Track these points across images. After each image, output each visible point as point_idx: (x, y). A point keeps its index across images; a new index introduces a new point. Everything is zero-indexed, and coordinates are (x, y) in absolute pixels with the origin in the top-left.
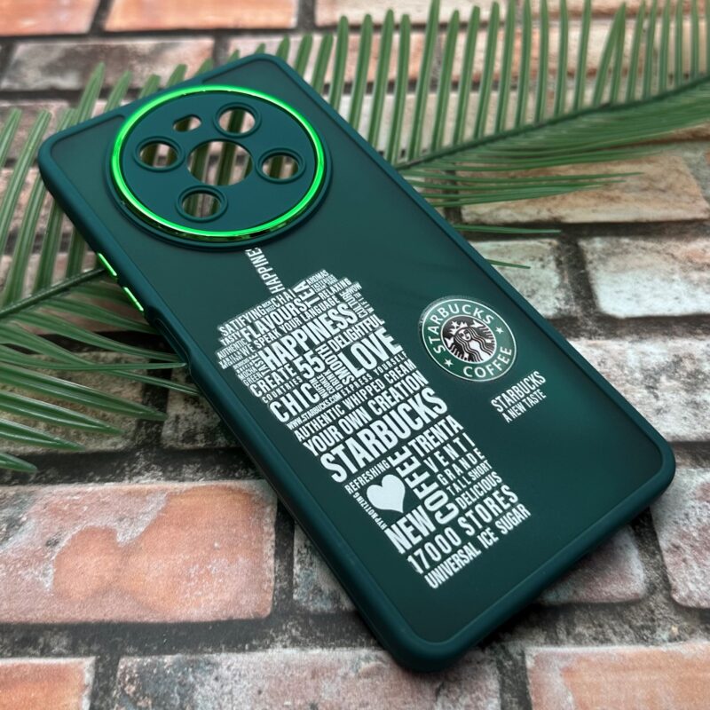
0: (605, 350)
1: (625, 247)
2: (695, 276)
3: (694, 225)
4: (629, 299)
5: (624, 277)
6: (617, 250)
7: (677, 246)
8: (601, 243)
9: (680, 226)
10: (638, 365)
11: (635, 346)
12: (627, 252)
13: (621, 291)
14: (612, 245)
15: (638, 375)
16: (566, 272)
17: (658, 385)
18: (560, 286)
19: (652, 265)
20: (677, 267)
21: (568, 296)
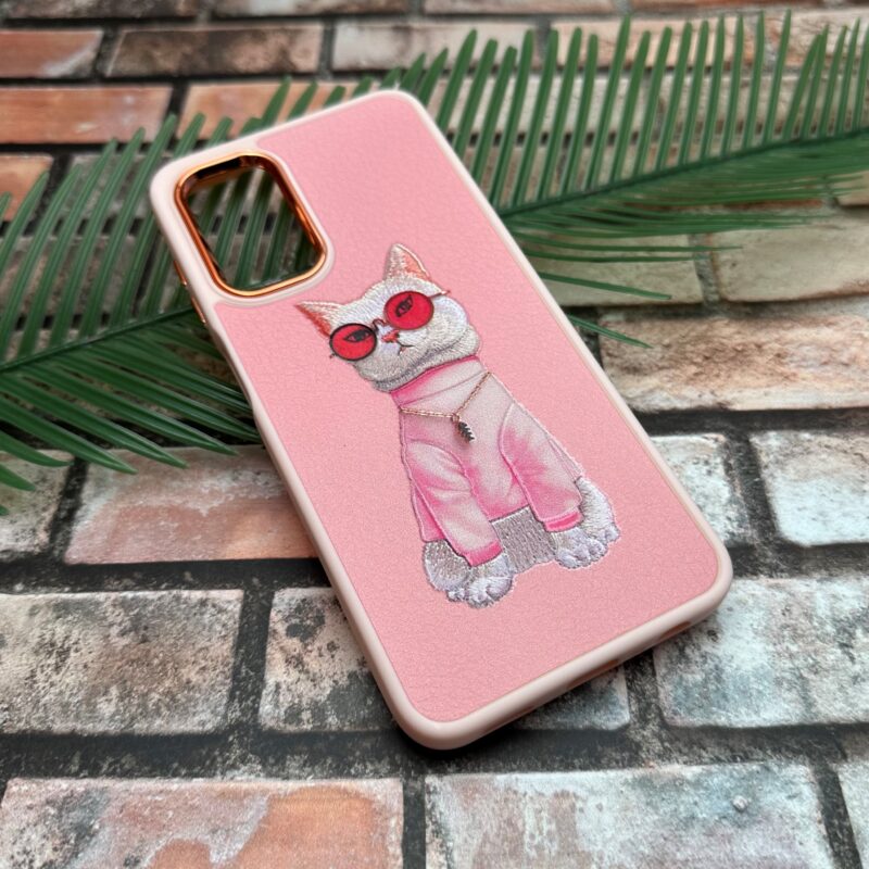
0: (789, 593)
1: (806, 444)
4: (814, 519)
5: (806, 487)
6: (796, 449)
8: (776, 439)
10: (829, 613)
11: (824, 587)
12: (809, 452)
13: (805, 508)
14: (791, 442)
15: (830, 629)
16: (737, 481)
17: (853, 641)
18: (731, 501)
19: (838, 470)
21: (741, 515)
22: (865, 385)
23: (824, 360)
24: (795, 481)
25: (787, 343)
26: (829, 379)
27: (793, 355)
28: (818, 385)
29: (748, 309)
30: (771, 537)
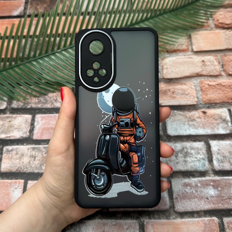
22: (190, 99)
23: (182, 93)
24: (172, 122)
25: (175, 89)
26: (183, 98)
27: (176, 92)
28: (180, 99)
29: (168, 80)
30: (165, 134)
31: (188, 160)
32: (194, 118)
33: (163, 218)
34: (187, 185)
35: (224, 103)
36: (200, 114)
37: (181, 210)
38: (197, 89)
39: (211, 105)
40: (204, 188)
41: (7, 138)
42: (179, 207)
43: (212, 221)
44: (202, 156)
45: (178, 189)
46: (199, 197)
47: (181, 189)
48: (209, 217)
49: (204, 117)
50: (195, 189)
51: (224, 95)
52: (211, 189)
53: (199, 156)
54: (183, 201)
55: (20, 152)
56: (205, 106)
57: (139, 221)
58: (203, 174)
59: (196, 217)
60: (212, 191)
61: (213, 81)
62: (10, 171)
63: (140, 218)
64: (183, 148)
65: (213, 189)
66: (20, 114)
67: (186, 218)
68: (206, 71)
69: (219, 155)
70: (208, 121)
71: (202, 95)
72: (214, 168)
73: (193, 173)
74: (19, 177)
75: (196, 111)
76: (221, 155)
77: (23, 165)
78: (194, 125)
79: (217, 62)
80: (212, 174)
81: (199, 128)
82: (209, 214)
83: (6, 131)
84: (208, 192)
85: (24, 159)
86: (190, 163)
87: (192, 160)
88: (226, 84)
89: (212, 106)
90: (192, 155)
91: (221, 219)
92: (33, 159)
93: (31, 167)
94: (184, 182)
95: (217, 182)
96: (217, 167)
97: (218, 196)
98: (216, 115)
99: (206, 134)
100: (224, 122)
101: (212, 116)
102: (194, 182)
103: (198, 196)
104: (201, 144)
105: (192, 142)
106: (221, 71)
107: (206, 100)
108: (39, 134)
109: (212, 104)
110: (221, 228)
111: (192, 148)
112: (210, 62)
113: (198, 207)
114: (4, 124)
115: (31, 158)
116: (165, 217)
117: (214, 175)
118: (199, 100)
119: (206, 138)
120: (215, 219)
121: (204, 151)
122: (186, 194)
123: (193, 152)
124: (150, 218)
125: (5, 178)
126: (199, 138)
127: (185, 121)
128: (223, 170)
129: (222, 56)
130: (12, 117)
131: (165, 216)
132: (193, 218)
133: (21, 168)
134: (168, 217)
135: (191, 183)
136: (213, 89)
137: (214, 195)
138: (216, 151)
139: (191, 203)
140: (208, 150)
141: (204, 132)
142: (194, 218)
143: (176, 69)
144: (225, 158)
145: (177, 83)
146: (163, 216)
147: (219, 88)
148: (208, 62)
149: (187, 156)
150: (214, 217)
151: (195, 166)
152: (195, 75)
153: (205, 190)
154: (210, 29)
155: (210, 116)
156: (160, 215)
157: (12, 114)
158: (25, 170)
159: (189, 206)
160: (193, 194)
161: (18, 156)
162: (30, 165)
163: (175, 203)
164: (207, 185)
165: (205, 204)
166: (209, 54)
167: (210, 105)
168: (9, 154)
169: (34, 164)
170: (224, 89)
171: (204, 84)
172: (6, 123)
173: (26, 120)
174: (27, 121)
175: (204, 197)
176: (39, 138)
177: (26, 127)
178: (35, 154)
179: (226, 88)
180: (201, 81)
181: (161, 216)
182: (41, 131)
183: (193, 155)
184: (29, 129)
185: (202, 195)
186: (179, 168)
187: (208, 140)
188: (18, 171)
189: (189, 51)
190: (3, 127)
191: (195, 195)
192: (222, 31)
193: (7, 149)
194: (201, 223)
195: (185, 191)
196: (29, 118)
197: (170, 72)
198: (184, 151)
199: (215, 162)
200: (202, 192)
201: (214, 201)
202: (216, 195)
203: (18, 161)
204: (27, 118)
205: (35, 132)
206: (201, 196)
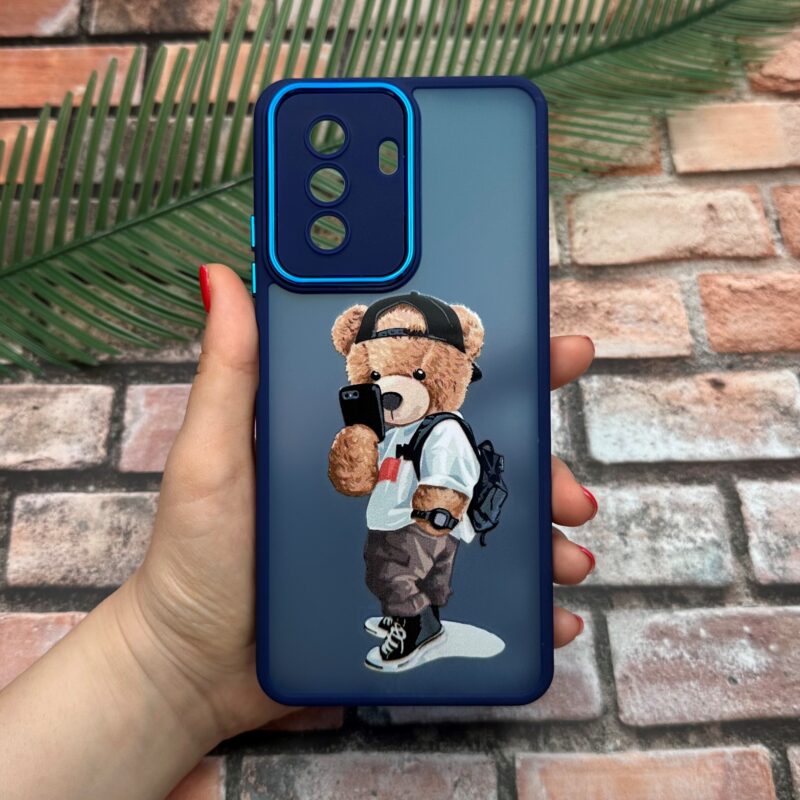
1: (617, 386)
2: (671, 419)
3: (677, 363)
4: (614, 444)
5: (613, 420)
6: (611, 390)
7: (660, 387)
8: (598, 382)
9: (665, 364)
11: (614, 493)
12: (618, 392)
13: (609, 435)
14: (607, 384)
15: (614, 522)
16: (566, 415)
17: (628, 532)
18: (560, 430)
19: (636, 407)
20: (656, 410)
21: (566, 439)
22: (666, 339)
23: (640, 317)
24: (606, 414)
25: (615, 302)
26: (642, 333)
27: (619, 312)
28: (633, 338)
29: (591, 272)
30: (584, 456)
31: (662, 548)
32: (682, 403)
33: (581, 746)
34: (662, 632)
35: (783, 354)
36: (701, 388)
37: (643, 720)
38: (690, 305)
39: (742, 357)
40: (722, 644)
41: (25, 465)
42: (634, 710)
43: (749, 757)
44: (712, 535)
45: (629, 647)
46: (705, 674)
47: (640, 649)
48: (738, 745)
49: (718, 399)
50: (689, 648)
51: (784, 326)
52: (745, 649)
53: (702, 533)
54: (650, 689)
55: (74, 515)
56: (720, 363)
57: (495, 757)
58: (715, 595)
59: (696, 746)
60: (748, 655)
61: (745, 274)
62: (40, 583)
63: (498, 747)
64: (645, 507)
65: (752, 647)
66: (70, 382)
67: (661, 747)
68: (722, 240)
69: (769, 533)
70: (730, 412)
71: (707, 324)
72: (754, 576)
73: (683, 592)
74: (71, 602)
75: (689, 379)
76: (775, 531)
77: (87, 561)
78: (682, 427)
79: (759, 209)
80: (747, 595)
81: (701, 439)
82: (739, 734)
83: (21, 440)
84: (733, 659)
85: (87, 541)
86: (670, 556)
87: (678, 550)
88: (790, 286)
89: (744, 361)
90: (676, 530)
91: (780, 752)
92: (121, 539)
93: (114, 568)
94: (651, 624)
95: (764, 623)
96: (763, 572)
97: (769, 673)
98: (758, 391)
99: (726, 457)
100: (784, 418)
101: (744, 397)
102: (684, 623)
103: (701, 673)
104: (705, 493)
105: (677, 484)
106: (772, 242)
107: (722, 341)
108: (140, 455)
109: (744, 354)
110: (780, 782)
111: (677, 507)
112: (736, 209)
113: (700, 709)
114: (15, 415)
115: (114, 537)
116: (588, 743)
117: (755, 598)
118: (698, 341)
119: (723, 473)
120: (760, 749)
121: (719, 516)
122: (659, 665)
123: (679, 518)
124: (535, 748)
125: (21, 605)
126: (698, 473)
127: (649, 412)
128: (786, 582)
129: (774, 190)
130: (43, 393)
131: (585, 739)
132: (683, 748)
133: (78, 571)
134: (599, 744)
135: (676, 625)
136: (747, 302)
137: (755, 670)
138: (760, 518)
139: (675, 696)
140: (730, 512)
141: (715, 450)
142: (688, 747)
143: (619, 232)
144: (790, 540)
145: (620, 281)
146: (579, 740)
147: (766, 299)
148: (727, 209)
149: (658, 535)
150: (756, 743)
151: (688, 568)
152: (682, 255)
153: (723, 651)
154: (734, 96)
155: (739, 397)
156: (568, 738)
157: (43, 383)
158: (93, 577)
159: (671, 704)
160: (681, 664)
161: (66, 530)
162: (109, 562)
163: (620, 695)
164: (730, 633)
165: (725, 699)
166: (732, 181)
167: (737, 359)
168: (36, 522)
169: (125, 559)
170: (785, 303)
171: (714, 288)
172: (22, 413)
173: (93, 402)
174: (96, 409)
175: (721, 674)
176: (140, 468)
177: (93, 428)
178: (128, 524)
179: (790, 301)
180: (704, 276)
181: (572, 738)
182: (146, 441)
183: (680, 531)
184: (103, 436)
185: (715, 667)
186: (631, 575)
187: (730, 477)
188: (68, 582)
189: (660, 170)
190: (11, 429)
191: (691, 668)
192: (775, 105)
193: (29, 504)
194: (710, 763)
195: (655, 654)
196: (104, 397)
197: (595, 244)
198: (650, 518)
199: (757, 556)
200: (715, 659)
201: (755, 690)
202: (764, 669)
203: (66, 546)
204: (97, 397)
205: (127, 444)
206: (711, 672)
